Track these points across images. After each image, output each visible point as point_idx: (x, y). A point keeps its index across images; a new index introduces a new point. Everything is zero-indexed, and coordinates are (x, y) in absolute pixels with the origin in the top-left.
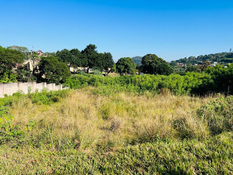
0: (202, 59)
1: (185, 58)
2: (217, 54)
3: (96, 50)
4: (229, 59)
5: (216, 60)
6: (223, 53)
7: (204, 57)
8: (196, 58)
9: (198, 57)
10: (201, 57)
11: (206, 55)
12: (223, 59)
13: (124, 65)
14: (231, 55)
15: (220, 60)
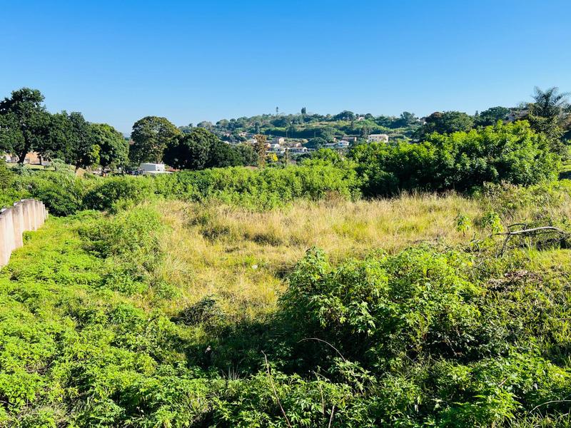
0: (228, 129)
1: (190, 125)
2: (255, 118)
3: (42, 104)
4: (279, 129)
5: (256, 131)
6: (266, 117)
7: (230, 124)
8: (213, 126)
9: (218, 123)
10: (225, 124)
11: (232, 120)
12: (268, 129)
13: (99, 143)
14: (280, 122)
15: (263, 130)
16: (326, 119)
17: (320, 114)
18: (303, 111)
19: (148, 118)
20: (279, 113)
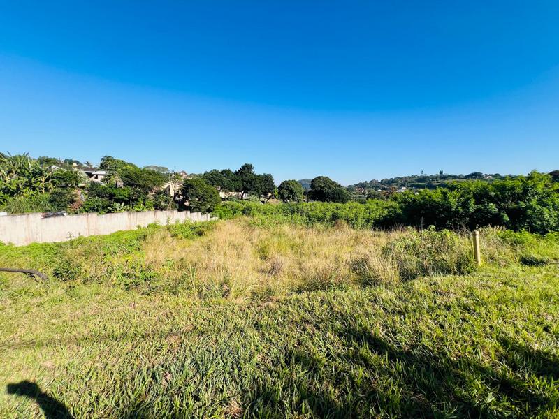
0: (387, 184)
1: (366, 182)
2: (406, 177)
3: (252, 170)
4: (420, 184)
5: (405, 184)
6: (413, 177)
7: (389, 181)
8: (379, 182)
9: (382, 181)
10: (386, 181)
11: (391, 179)
12: (413, 184)
13: (288, 189)
14: (423, 179)
15: (409, 184)
16: (459, 178)
17: (454, 174)
18: (441, 173)
19: (319, 177)
20: (424, 173)
